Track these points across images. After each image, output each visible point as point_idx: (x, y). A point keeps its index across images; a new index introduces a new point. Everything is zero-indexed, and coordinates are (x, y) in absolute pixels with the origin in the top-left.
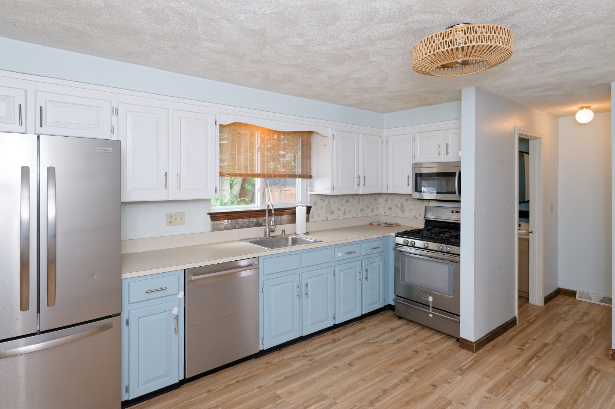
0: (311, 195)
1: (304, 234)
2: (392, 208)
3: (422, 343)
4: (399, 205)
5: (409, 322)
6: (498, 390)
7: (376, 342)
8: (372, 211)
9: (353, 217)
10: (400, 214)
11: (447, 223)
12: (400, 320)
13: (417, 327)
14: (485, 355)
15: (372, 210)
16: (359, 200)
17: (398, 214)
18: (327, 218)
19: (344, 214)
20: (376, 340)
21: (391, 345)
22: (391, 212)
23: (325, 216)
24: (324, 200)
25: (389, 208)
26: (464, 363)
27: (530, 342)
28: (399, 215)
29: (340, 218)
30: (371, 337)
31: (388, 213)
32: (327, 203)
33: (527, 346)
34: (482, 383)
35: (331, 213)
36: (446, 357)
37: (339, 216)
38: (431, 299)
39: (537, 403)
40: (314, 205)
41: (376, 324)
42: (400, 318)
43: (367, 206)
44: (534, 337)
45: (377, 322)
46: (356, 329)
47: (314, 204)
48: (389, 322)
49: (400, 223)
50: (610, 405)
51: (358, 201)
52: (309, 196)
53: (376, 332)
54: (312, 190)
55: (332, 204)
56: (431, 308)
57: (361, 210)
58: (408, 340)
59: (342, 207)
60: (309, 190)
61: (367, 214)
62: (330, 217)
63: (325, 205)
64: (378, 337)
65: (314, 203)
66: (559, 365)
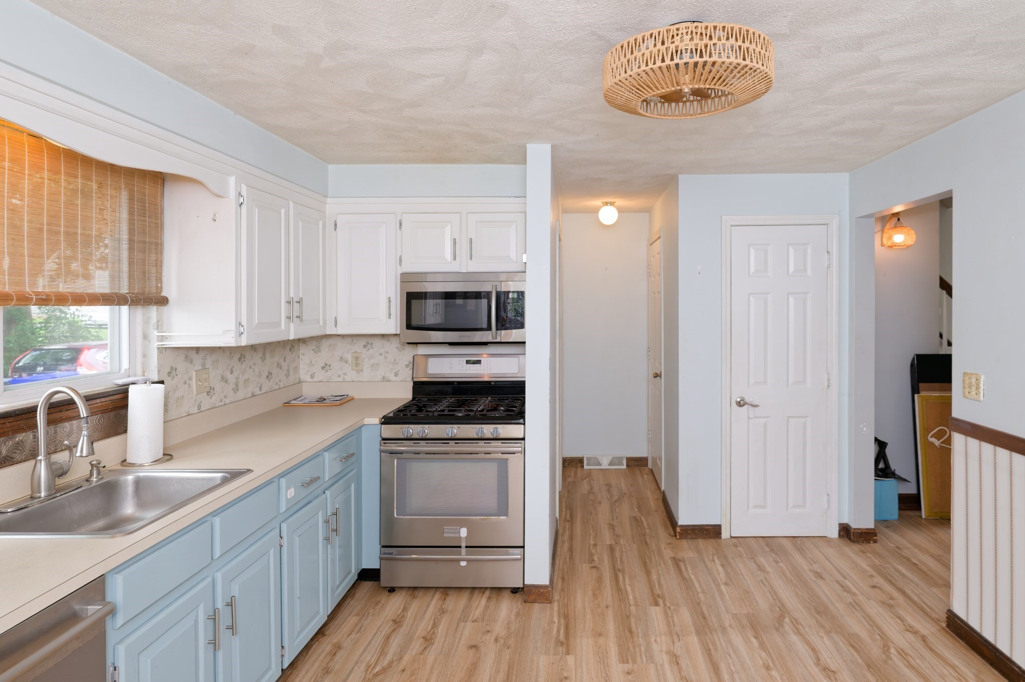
0: (161, 350)
1: (157, 461)
2: (330, 366)
3: (469, 624)
4: (349, 357)
5: (413, 592)
6: (628, 650)
7: (390, 665)
8: (287, 375)
9: (253, 396)
10: (351, 375)
11: (455, 383)
12: (394, 593)
13: (434, 596)
14: (566, 600)
15: (286, 372)
16: (264, 354)
17: (345, 377)
18: (199, 407)
19: (236, 390)
20: (386, 663)
21: (422, 656)
22: (329, 373)
23: (195, 401)
24: (191, 362)
25: (323, 365)
26: (555, 630)
27: (593, 551)
28: (348, 378)
29: (227, 401)
30: (369, 657)
31: (320, 376)
32: (198, 367)
33: (596, 558)
34: (604, 652)
35: (208, 393)
36: (523, 632)
37: (226, 397)
38: (464, 532)
39: (679, 644)
40: (169, 376)
41: (356, 626)
42: (392, 590)
43: (279, 366)
44: (592, 542)
45: (354, 618)
46: (321, 658)
47: (169, 374)
48: (378, 607)
49: (352, 394)
50: (730, 603)
51: (262, 355)
52: (154, 354)
53: (370, 643)
54: (162, 336)
55: (211, 369)
56: (463, 550)
57: (267, 377)
58: (441, 629)
59: (231, 373)
60: (155, 338)
61: (279, 383)
62: (207, 402)
63: (194, 372)
64: (383, 653)
65: (169, 370)
66: (648, 573)
